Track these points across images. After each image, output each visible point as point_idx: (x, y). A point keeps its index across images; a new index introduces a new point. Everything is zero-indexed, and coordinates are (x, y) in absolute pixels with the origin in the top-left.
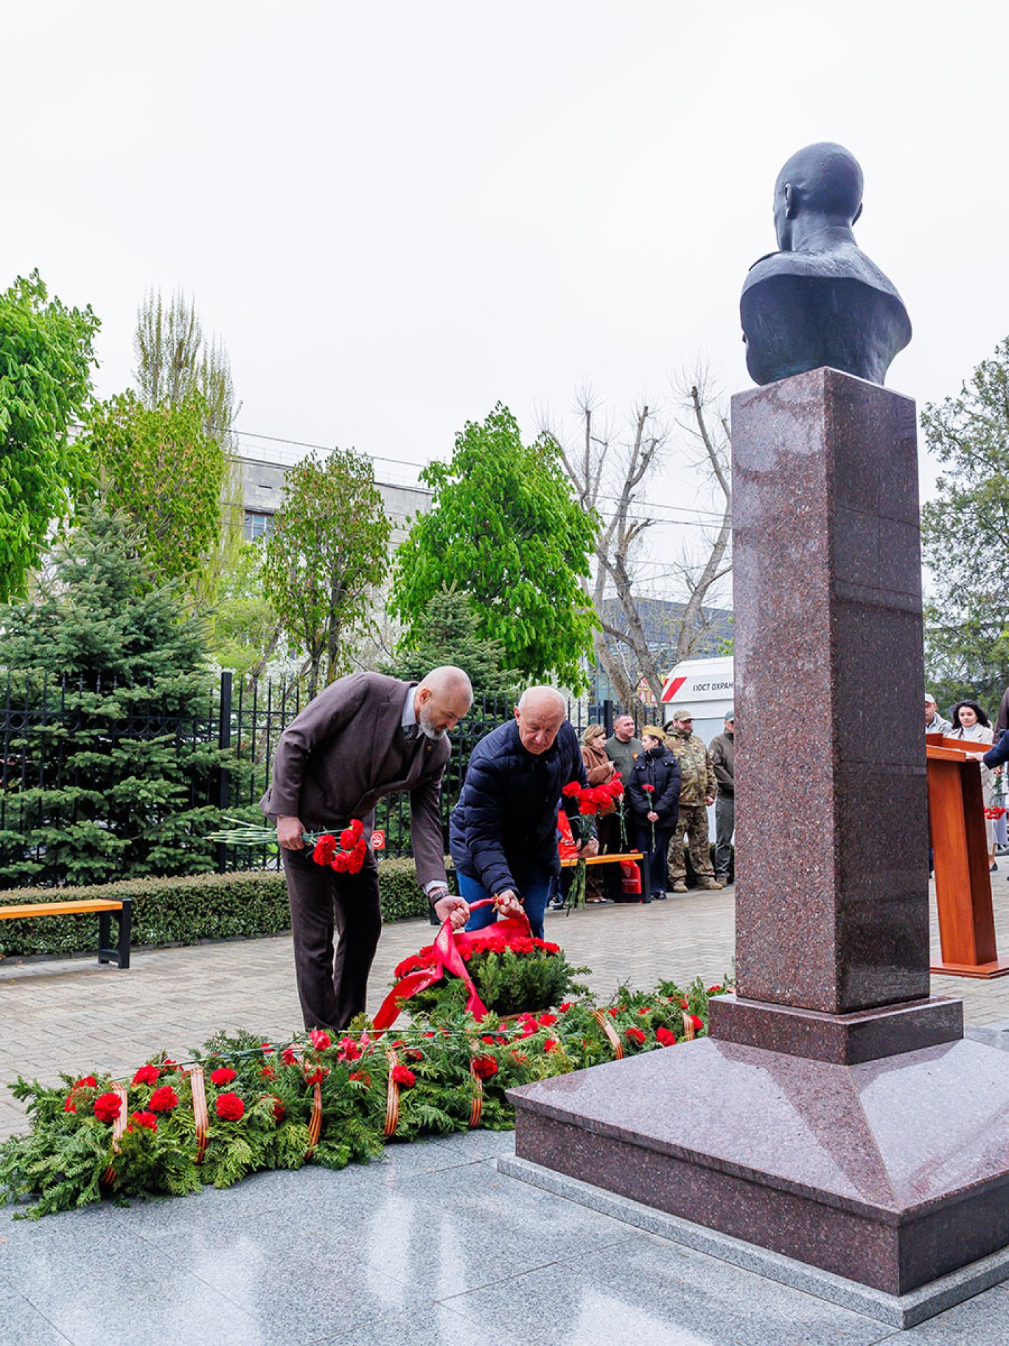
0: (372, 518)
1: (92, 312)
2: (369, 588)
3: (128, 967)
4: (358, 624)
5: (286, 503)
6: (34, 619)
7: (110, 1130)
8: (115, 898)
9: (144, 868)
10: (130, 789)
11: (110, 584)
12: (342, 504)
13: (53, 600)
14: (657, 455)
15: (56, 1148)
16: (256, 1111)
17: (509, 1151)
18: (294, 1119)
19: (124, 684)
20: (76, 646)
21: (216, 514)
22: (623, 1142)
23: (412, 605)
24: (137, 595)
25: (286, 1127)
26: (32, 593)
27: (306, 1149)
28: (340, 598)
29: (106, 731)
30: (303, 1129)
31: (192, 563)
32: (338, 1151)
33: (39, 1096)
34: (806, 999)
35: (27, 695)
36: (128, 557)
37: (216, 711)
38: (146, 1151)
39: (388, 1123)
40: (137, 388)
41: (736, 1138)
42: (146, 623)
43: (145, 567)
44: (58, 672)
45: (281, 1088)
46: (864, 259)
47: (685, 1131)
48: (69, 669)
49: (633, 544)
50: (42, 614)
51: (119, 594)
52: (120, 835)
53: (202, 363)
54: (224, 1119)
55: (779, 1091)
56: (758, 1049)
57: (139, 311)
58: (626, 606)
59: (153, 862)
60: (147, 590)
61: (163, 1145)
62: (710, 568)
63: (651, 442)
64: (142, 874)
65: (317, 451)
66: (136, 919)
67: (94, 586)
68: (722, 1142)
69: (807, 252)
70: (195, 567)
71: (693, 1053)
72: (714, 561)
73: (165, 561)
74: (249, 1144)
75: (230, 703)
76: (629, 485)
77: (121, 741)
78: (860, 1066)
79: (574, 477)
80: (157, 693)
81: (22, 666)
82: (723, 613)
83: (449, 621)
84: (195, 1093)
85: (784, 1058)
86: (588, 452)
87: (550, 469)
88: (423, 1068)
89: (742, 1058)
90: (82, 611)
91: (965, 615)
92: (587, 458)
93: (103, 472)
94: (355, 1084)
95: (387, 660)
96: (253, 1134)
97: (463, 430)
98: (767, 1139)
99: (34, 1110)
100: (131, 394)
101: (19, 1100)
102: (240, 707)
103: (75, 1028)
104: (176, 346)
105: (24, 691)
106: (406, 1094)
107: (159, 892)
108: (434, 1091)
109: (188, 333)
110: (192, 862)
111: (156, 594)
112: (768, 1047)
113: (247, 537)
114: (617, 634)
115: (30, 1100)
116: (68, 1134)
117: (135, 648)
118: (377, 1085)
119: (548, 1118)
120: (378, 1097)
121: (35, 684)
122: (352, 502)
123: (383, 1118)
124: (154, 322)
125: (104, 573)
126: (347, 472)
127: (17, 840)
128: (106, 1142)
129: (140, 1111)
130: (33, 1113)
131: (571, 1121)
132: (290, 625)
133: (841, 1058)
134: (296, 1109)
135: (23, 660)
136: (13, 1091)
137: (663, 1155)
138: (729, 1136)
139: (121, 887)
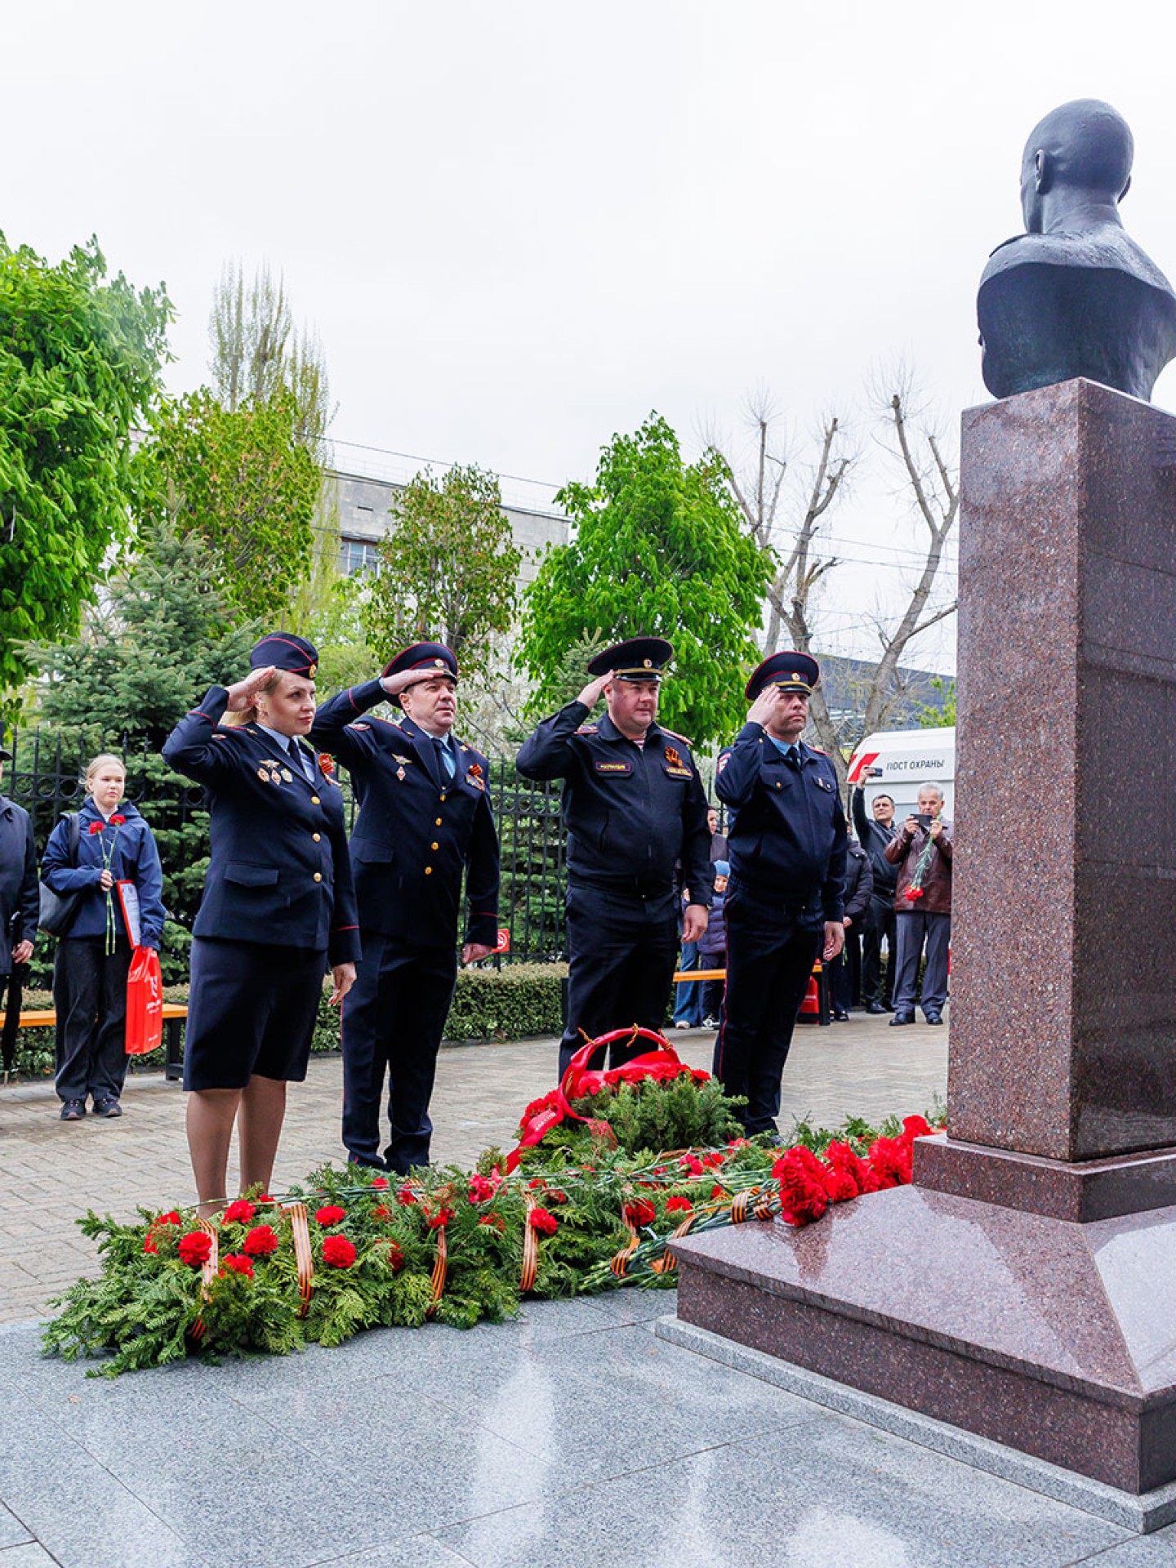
0: (498, 549)
1: (164, 291)
2: (493, 635)
4: (478, 678)
5: (393, 531)
6: (90, 664)
7: (199, 1275)
11: (181, 623)
12: (463, 531)
13: (113, 641)
14: (847, 479)
15: (134, 1296)
16: (370, 1257)
17: (669, 1313)
18: (415, 1268)
20: (141, 697)
21: (308, 540)
22: (809, 1306)
23: (544, 657)
24: (212, 638)
25: (405, 1277)
26: (85, 633)
27: (428, 1303)
29: (175, 803)
30: (425, 1280)
31: (278, 600)
32: (466, 1307)
33: (112, 1233)
34: (1032, 1143)
35: (80, 756)
36: (201, 590)
38: (241, 1301)
39: (524, 1276)
40: (212, 383)
41: (945, 1304)
42: (224, 670)
43: (223, 603)
44: (117, 729)
45: (400, 1230)
47: (885, 1294)
48: (129, 725)
49: (813, 589)
50: (99, 658)
51: (192, 636)
53: (291, 356)
54: (331, 1266)
55: (997, 1252)
56: (972, 1201)
57: (216, 289)
60: (222, 632)
61: (260, 1294)
62: (909, 619)
63: (841, 462)
65: (433, 465)
67: (161, 625)
68: (929, 1309)
69: (1062, 235)
70: (281, 604)
71: (893, 1202)
72: (914, 611)
73: (246, 597)
74: (361, 1296)
76: (812, 515)
77: (194, 814)
78: (1096, 1224)
79: (744, 504)
81: (74, 720)
84: (297, 1235)
85: (1005, 1212)
86: (762, 473)
87: (717, 494)
88: (567, 1213)
89: (953, 1211)
90: (149, 654)
92: (761, 481)
93: (171, 487)
94: (486, 1228)
95: (511, 724)
96: (366, 1284)
97: (610, 444)
98: (983, 1306)
99: (107, 1249)
100: (206, 392)
101: (89, 1238)
103: (142, 1156)
104: (260, 334)
105: (77, 751)
106: (546, 1243)
108: (580, 1240)
109: (275, 318)
111: (236, 633)
112: (985, 1199)
113: (342, 570)
115: (103, 1236)
116: (149, 1279)
118: (512, 1230)
119: (717, 1274)
120: (514, 1245)
121: (90, 743)
123: (518, 1270)
124: (233, 303)
125: (173, 610)
126: (468, 492)
128: (193, 1289)
129: (233, 1254)
130: (105, 1254)
131: (746, 1278)
133: (1073, 1215)
134: (417, 1257)
135: (75, 713)
136: (83, 1227)
137: (857, 1322)
138: (937, 1302)
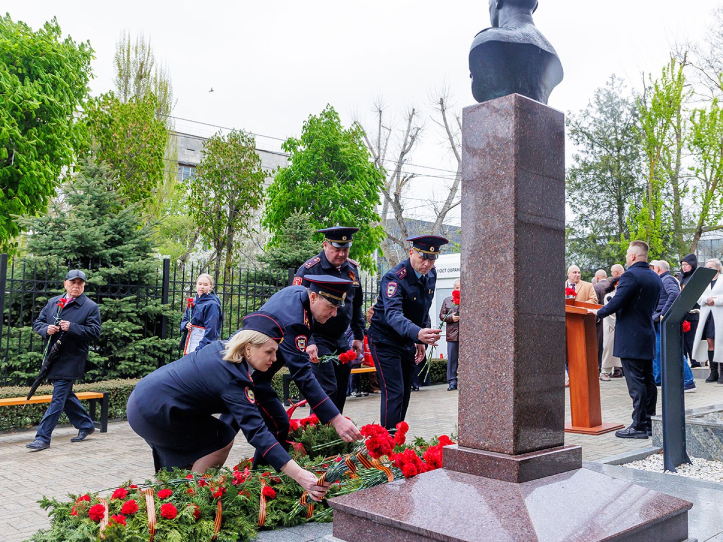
0: (255, 170)
1: (89, 44)
2: (251, 210)
3: (106, 431)
4: (245, 231)
5: (203, 161)
6: (51, 226)
7: (99, 525)
8: (99, 391)
9: (115, 374)
10: (108, 327)
11: (97, 206)
12: (237, 161)
13: (63, 215)
14: (419, 137)
15: (66, 537)
16: (184, 513)
17: (329, 534)
18: (206, 517)
19: (105, 265)
20: (77, 242)
21: (162, 166)
22: (394, 528)
23: (276, 221)
24: (114, 213)
25: (201, 522)
26: (50, 210)
27: (213, 535)
28: (234, 216)
29: (94, 293)
30: (211, 523)
31: (147, 194)
32: (231, 535)
33: (56, 507)
34: (497, 446)
35: (46, 271)
36: (109, 190)
37: (161, 282)
38: (119, 537)
39: (260, 519)
40: (115, 90)
41: (456, 524)
42: (119, 228)
43: (118, 196)
44: (65, 258)
45: (198, 500)
46: (538, 33)
47: (429, 521)
48: (71, 257)
49: (404, 188)
50: (56, 223)
51: (103, 212)
52: (102, 354)
53: (154, 76)
54: (165, 518)
55: (481, 498)
56: (470, 475)
57: (117, 44)
58: (399, 223)
59: (121, 370)
60: (119, 209)
61: (129, 534)
62: (448, 202)
63: (416, 129)
64: (115, 378)
65: (222, 129)
66: (111, 404)
67: (87, 207)
68: (449, 527)
69: (507, 28)
70: (149, 196)
71: (434, 477)
72: (450, 198)
73: (131, 193)
74: (180, 532)
75: (168, 277)
76: (403, 154)
77: (104, 299)
78: (525, 483)
79: (371, 149)
80: (125, 270)
81: (43, 253)
82: (455, 228)
83: (298, 231)
84: (148, 503)
85: (484, 479)
86: (380, 134)
87: (358, 144)
88: (281, 488)
89: (461, 480)
90: (80, 221)
91: (588, 231)
92: (379, 138)
93: (94, 140)
94: (241, 497)
95: (261, 253)
96: (182, 527)
97: (307, 120)
98: (474, 524)
99: (53, 515)
100: (112, 94)
101: (44, 510)
102: (175, 280)
103: (75, 467)
104: (139, 66)
105: (45, 268)
106: (271, 502)
107: (125, 387)
108: (287, 501)
109: (146, 58)
110: (144, 370)
111: (125, 211)
112: (475, 474)
113: (179, 179)
114: (394, 239)
115: (50, 509)
116: (73, 528)
117: (112, 243)
118: (254, 497)
119: (351, 515)
120: (255, 504)
121: (52, 264)
122: (242, 161)
123: (257, 516)
124: (125, 51)
125: (94, 199)
126: (240, 143)
127: (39, 357)
128: (95, 533)
129: (116, 515)
130: (52, 517)
131: (365, 516)
132: (204, 232)
133: (515, 479)
134: (207, 512)
135: (44, 250)
136: (40, 504)
137: (416, 534)
138: (453, 523)
139: (102, 384)
